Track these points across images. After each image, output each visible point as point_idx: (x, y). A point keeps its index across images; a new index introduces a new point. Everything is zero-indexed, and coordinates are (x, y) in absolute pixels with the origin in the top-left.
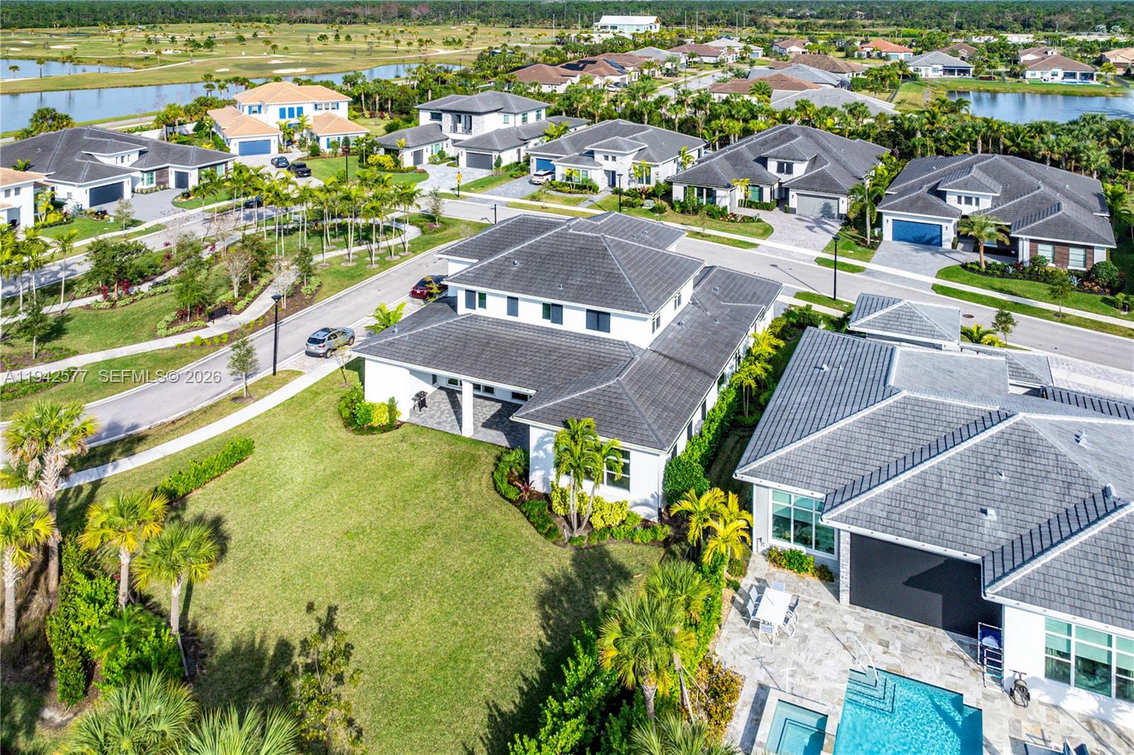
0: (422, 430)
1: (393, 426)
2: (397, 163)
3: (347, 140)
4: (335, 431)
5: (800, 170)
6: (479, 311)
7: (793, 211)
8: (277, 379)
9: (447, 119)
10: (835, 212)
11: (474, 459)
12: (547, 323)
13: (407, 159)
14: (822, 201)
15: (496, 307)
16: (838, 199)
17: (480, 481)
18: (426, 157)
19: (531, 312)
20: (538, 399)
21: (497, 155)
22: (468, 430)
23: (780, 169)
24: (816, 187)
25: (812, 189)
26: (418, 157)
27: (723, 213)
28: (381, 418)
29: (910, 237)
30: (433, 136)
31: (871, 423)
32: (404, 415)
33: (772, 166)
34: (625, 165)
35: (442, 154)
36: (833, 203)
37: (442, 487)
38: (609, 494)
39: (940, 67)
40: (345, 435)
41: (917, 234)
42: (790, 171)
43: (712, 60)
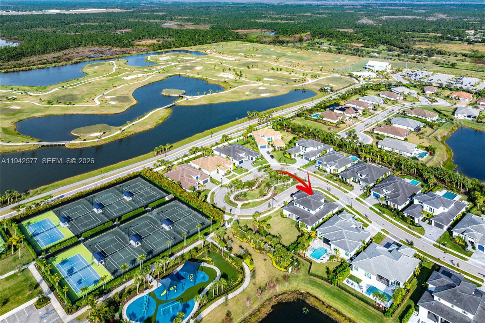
0: (289, 218)
1: (286, 217)
2: (291, 157)
3: (281, 147)
4: (280, 216)
5: (364, 176)
6: (296, 206)
7: (360, 185)
8: (273, 208)
9: (301, 147)
11: (294, 223)
13: (293, 156)
14: (366, 184)
17: (294, 225)
18: (297, 155)
20: (301, 218)
21: (310, 158)
22: (294, 220)
23: (360, 176)
24: (365, 181)
26: (295, 156)
27: (347, 183)
28: (285, 216)
30: (298, 150)
31: (330, 228)
32: (287, 216)
34: (333, 168)
35: (300, 154)
37: (290, 225)
38: (306, 229)
39: (466, 115)
40: (281, 217)
42: (362, 176)
43: (394, 99)
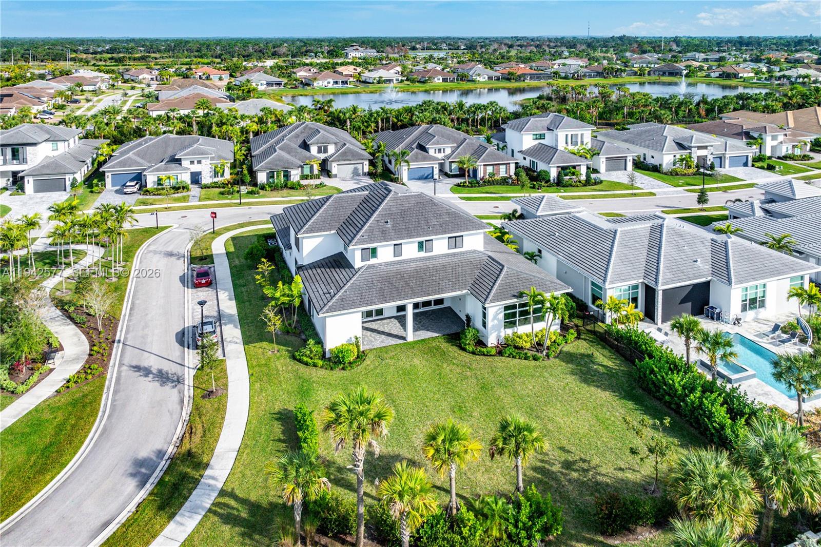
6: (373, 261)
7: (336, 176)
10: (361, 172)
12: (423, 254)
14: (353, 166)
15: (385, 254)
16: (363, 164)
19: (410, 250)
21: (71, 177)
23: (319, 151)
24: (350, 157)
25: (348, 160)
27: (300, 185)
29: (417, 177)
33: (314, 150)
34: (209, 166)
36: (360, 166)
39: (265, 82)
41: (420, 174)
42: (326, 151)
43: (91, 88)
